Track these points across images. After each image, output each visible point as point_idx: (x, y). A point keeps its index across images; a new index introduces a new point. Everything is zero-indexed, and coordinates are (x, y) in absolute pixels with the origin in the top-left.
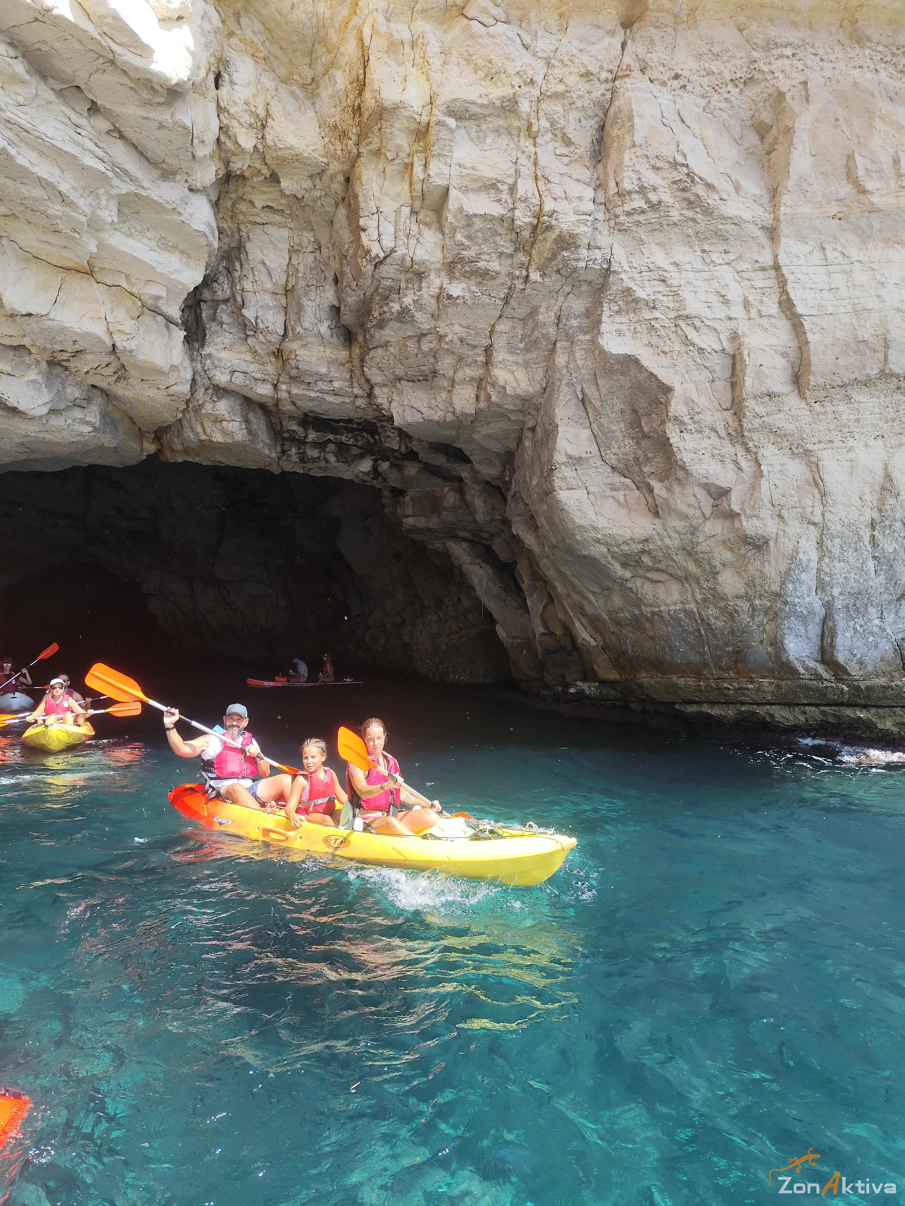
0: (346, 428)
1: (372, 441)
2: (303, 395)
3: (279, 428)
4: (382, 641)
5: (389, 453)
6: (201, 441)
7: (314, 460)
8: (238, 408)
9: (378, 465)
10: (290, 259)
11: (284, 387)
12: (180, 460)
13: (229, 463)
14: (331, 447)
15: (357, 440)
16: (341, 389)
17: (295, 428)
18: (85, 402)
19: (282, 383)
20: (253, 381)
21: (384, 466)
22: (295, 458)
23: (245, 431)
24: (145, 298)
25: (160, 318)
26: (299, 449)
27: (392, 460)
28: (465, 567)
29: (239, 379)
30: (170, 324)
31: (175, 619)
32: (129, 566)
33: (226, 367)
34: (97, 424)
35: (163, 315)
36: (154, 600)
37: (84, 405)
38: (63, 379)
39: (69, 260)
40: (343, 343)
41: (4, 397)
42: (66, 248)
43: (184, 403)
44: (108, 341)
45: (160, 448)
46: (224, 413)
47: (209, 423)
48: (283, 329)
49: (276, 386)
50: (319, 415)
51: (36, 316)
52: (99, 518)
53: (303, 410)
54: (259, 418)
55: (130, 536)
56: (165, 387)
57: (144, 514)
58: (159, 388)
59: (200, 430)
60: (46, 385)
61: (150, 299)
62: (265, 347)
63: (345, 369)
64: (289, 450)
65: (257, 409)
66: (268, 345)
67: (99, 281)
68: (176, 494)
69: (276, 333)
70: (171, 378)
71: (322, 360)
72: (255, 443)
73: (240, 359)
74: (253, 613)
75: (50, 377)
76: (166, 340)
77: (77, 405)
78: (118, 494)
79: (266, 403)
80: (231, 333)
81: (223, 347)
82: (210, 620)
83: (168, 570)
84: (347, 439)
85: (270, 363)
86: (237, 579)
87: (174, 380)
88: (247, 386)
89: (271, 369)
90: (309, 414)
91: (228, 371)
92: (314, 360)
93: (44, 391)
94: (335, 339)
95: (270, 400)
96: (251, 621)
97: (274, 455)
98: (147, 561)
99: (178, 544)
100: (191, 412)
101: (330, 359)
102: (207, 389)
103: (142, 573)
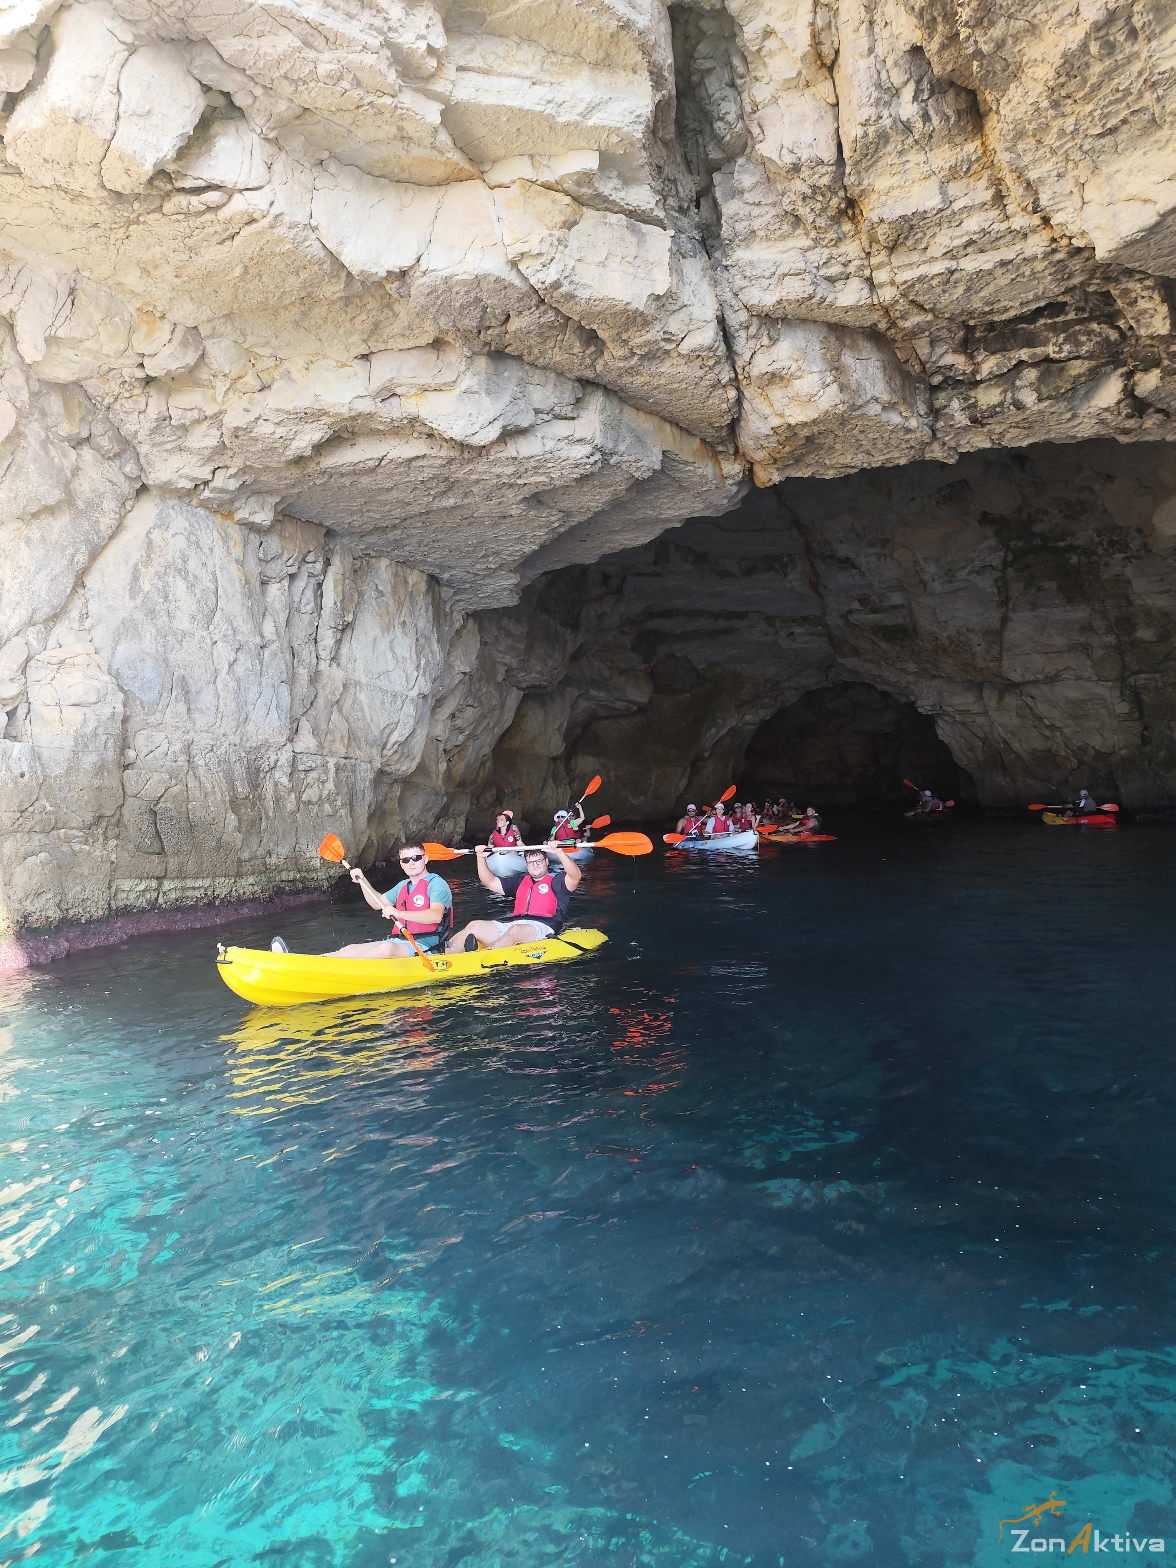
0: (1055, 329)
1: (1113, 335)
2: (921, 279)
3: (917, 368)
6: (774, 430)
7: (994, 412)
8: (816, 349)
9: (1134, 385)
11: (881, 276)
12: (777, 478)
13: (859, 464)
14: (1031, 375)
15: (1079, 344)
16: (984, 232)
17: (950, 359)
18: (570, 408)
19: (878, 268)
20: (825, 284)
21: (1150, 381)
22: (962, 419)
23: (835, 387)
24: (568, 185)
25: (613, 218)
26: (966, 399)
27: (1165, 363)
29: (795, 289)
30: (642, 225)
31: (971, 749)
32: (893, 679)
33: (767, 274)
34: (598, 441)
35: (622, 211)
36: (940, 723)
37: (570, 415)
38: (522, 379)
39: (430, 161)
40: (957, 122)
41: (434, 426)
42: (404, 138)
43: (727, 368)
44: (518, 282)
45: (748, 466)
46: (787, 364)
47: (776, 393)
48: (834, 149)
49: (869, 280)
50: (989, 317)
51: (403, 274)
52: (842, 616)
53: (947, 315)
54: (865, 355)
55: (880, 635)
56: (674, 345)
57: (897, 599)
58: (667, 352)
59: (767, 411)
60: (488, 393)
61: (578, 184)
62: (819, 206)
63: (983, 183)
64: (945, 407)
65: (861, 343)
66: (820, 198)
67: (493, 184)
68: (925, 560)
69: (821, 162)
70: (675, 325)
71: (929, 183)
72: (861, 406)
73: (789, 250)
74: (1077, 729)
75: (495, 378)
76: (634, 253)
77: (557, 417)
78: (852, 576)
79: (875, 324)
80: (759, 204)
81: (758, 239)
82: (1016, 745)
83: (940, 676)
84: (1057, 349)
85: (845, 237)
86: (1040, 677)
87: (684, 327)
88: (811, 297)
89: (852, 249)
90: (972, 323)
91: (774, 280)
92: (916, 189)
93: (486, 401)
94: (935, 120)
95: (875, 316)
96: (1077, 743)
97: (913, 423)
98: (912, 667)
99: (945, 635)
100: (744, 382)
101: (943, 173)
102: (747, 328)
103: (913, 687)
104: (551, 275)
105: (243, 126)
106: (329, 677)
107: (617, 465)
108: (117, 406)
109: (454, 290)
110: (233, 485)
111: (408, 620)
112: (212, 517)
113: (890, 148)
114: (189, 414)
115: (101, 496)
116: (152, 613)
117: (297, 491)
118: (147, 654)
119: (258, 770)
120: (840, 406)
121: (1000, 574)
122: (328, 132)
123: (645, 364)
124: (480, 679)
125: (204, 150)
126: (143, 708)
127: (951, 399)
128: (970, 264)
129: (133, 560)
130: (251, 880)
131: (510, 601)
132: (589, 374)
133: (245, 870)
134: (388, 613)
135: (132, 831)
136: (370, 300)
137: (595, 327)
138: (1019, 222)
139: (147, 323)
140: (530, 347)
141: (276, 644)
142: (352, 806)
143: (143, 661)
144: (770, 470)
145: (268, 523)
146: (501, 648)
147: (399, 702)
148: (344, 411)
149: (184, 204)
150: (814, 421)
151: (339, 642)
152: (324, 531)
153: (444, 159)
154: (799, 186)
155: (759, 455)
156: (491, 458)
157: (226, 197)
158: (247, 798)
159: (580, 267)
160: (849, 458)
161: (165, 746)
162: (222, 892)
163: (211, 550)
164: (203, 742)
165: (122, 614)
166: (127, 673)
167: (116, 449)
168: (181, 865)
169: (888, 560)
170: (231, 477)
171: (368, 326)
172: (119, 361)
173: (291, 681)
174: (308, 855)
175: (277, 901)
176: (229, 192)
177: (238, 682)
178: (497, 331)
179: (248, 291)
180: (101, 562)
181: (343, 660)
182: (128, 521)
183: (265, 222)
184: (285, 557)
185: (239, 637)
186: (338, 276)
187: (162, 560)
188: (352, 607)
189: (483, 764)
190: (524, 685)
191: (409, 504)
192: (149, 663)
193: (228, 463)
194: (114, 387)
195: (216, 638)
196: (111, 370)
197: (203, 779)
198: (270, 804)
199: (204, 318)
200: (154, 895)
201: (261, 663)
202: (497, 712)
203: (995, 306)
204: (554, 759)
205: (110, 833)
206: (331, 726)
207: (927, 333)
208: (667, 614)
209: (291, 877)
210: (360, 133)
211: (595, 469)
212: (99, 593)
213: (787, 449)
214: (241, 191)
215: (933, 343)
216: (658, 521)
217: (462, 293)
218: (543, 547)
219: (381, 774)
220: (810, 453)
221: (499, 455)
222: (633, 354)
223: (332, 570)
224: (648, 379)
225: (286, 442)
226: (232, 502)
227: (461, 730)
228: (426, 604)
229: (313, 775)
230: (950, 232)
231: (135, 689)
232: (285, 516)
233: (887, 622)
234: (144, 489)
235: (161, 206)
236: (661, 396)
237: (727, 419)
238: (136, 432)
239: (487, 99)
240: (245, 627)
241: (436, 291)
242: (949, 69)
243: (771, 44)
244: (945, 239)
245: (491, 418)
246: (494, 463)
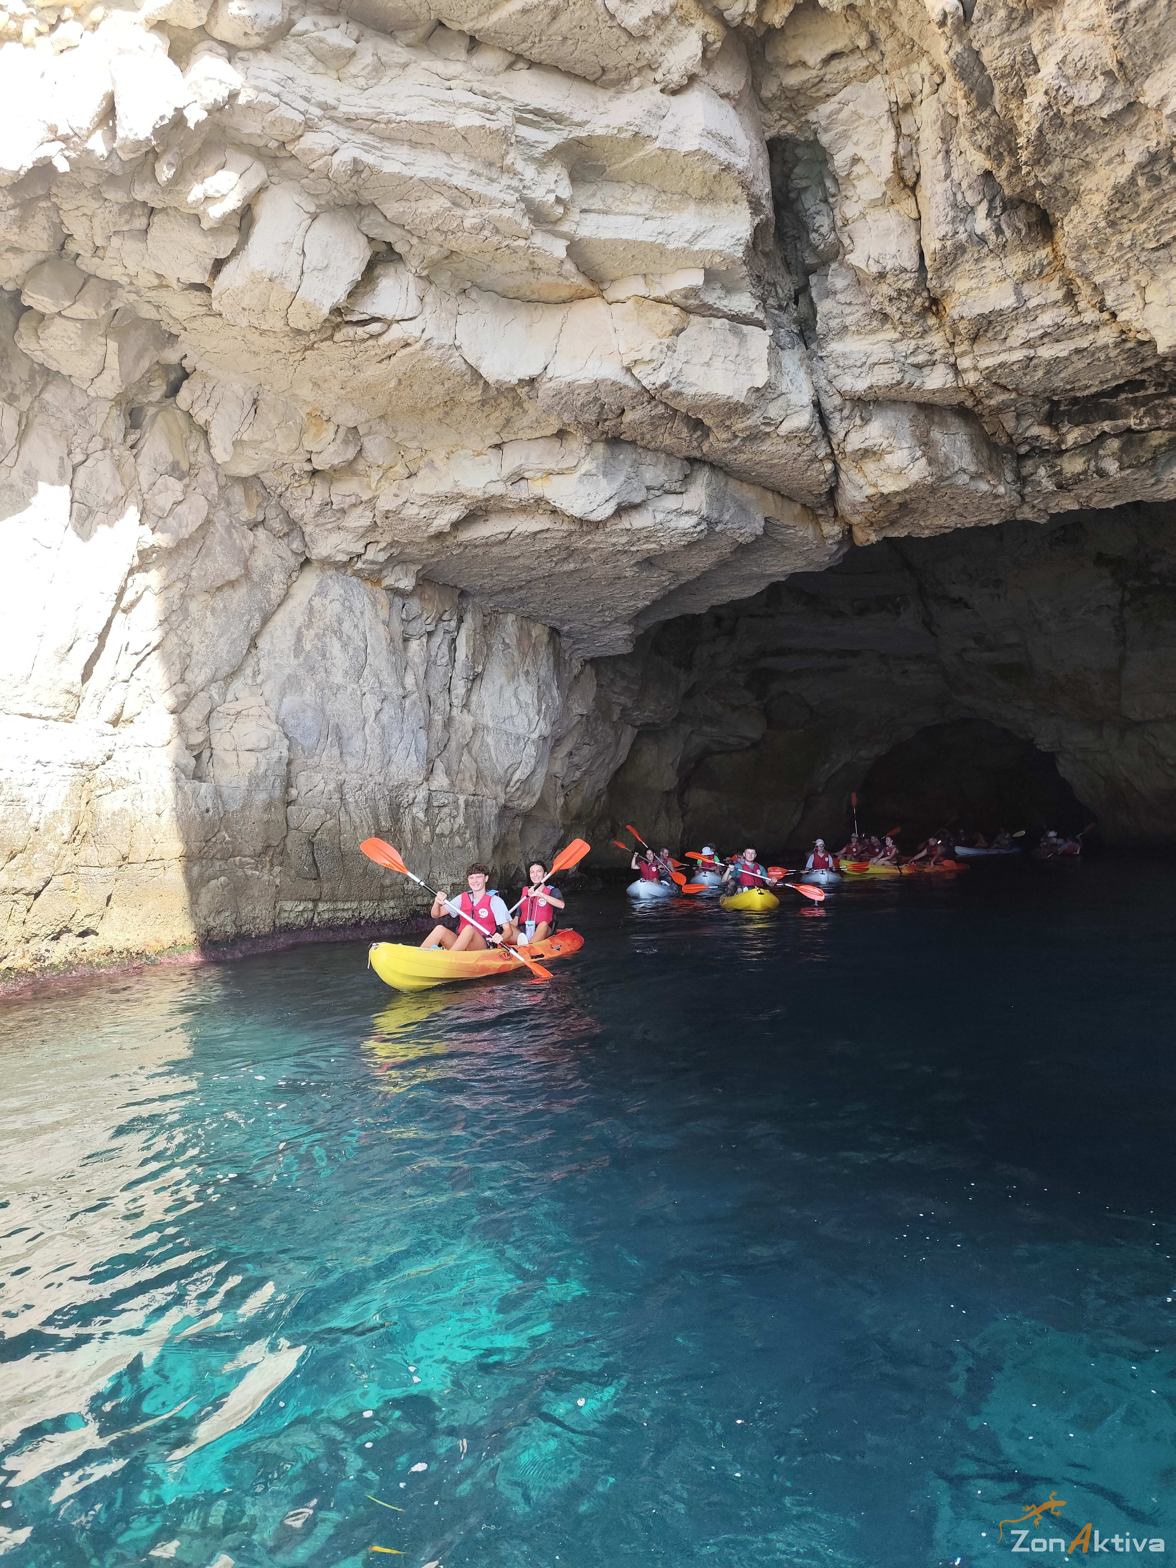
0: (1134, 401)
2: (1002, 365)
3: (1004, 439)
6: (871, 498)
7: (1077, 479)
8: (906, 427)
10: (898, 127)
11: (965, 363)
12: (874, 538)
13: (953, 524)
14: (1114, 445)
15: (1158, 416)
16: (1058, 326)
17: (1035, 431)
18: (678, 484)
19: (963, 355)
20: (912, 371)
22: (1049, 485)
23: (923, 461)
24: (677, 298)
25: (717, 323)
26: (1052, 467)
29: (884, 376)
30: (744, 326)
31: (1093, 787)
32: (1011, 716)
33: (858, 364)
34: (704, 512)
35: (725, 316)
36: (1061, 760)
37: (679, 490)
38: (635, 461)
39: (557, 285)
40: (1028, 234)
41: (557, 505)
42: (535, 269)
43: (823, 444)
44: (631, 384)
45: (847, 527)
46: (880, 441)
47: (870, 466)
48: (916, 258)
49: (954, 366)
50: (1072, 394)
51: (532, 381)
52: (956, 654)
53: (1030, 393)
54: (953, 430)
55: (996, 673)
56: (773, 428)
57: (1012, 638)
58: (768, 434)
59: (862, 481)
60: (605, 474)
61: (686, 297)
62: (904, 305)
63: (1055, 284)
64: (1032, 474)
65: (949, 419)
66: (906, 299)
67: (610, 300)
68: (1040, 600)
69: (905, 270)
70: (773, 411)
71: (1004, 284)
72: (948, 478)
73: (878, 342)
75: (611, 461)
76: (735, 352)
77: (668, 492)
78: (966, 615)
79: (962, 403)
80: (850, 304)
81: (850, 333)
82: (1138, 784)
83: (1058, 714)
84: (1138, 421)
85: (930, 329)
86: (1161, 716)
87: (782, 412)
88: (899, 383)
89: (937, 340)
90: (1055, 398)
91: (865, 369)
92: (993, 289)
93: (603, 482)
94: (1008, 233)
95: (962, 397)
97: (1001, 490)
98: (1029, 705)
99: (1062, 674)
100: (840, 456)
101: (1017, 277)
102: (841, 410)
103: (1031, 724)
104: (661, 378)
105: (401, 267)
106: (460, 722)
107: (722, 532)
108: (288, 494)
109: (576, 392)
110: (382, 557)
111: (531, 669)
112: (363, 584)
113: (967, 257)
114: (348, 499)
115: (272, 570)
116: (312, 669)
117: (436, 560)
118: (308, 705)
119: (399, 806)
120: (929, 478)
121: (1117, 614)
122: (471, 267)
123: (747, 444)
124: (596, 719)
125: (368, 289)
126: (304, 752)
127: (1037, 467)
128: (1047, 352)
129: (297, 624)
130: (392, 904)
131: (625, 649)
132: (697, 454)
133: (386, 894)
134: (513, 663)
135: (294, 860)
136: (503, 400)
137: (700, 417)
138: (1090, 316)
139: (315, 425)
140: (643, 434)
141: (416, 694)
142: (478, 838)
143: (304, 711)
144: (868, 531)
145: (410, 588)
146: (616, 690)
147: (522, 744)
148: (479, 494)
149: (351, 333)
151: (469, 691)
152: (458, 592)
153: (569, 283)
154: (885, 289)
155: (856, 519)
157: (386, 326)
158: (389, 831)
159: (687, 369)
160: (943, 519)
161: (322, 785)
162: (367, 913)
163: (362, 613)
164: (353, 782)
165: (288, 671)
166: (291, 722)
167: (286, 530)
168: (333, 889)
169: (1002, 600)
170: (381, 550)
171: (501, 421)
172: (291, 457)
173: (428, 727)
174: (440, 882)
175: (413, 923)
176: (389, 324)
177: (383, 729)
179: (400, 397)
180: (271, 626)
181: (473, 707)
182: (293, 591)
183: (417, 346)
184: (425, 615)
185: (384, 689)
186: (477, 384)
187: (321, 623)
188: (481, 659)
189: (598, 798)
190: (638, 723)
191: (534, 569)
192: (310, 713)
193: (378, 538)
194: (287, 480)
195: (365, 690)
196: (284, 464)
197: (353, 814)
198: (408, 837)
199: (363, 420)
200: (310, 915)
201: (403, 711)
202: (612, 749)
203: (1076, 385)
204: (668, 793)
205: (275, 861)
206: (462, 767)
207: (1013, 409)
208: (779, 652)
209: (425, 902)
210: (498, 267)
211: (702, 536)
212: (269, 652)
213: (882, 514)
214: (398, 321)
215: (1019, 417)
216: (763, 576)
217: (583, 394)
218: (655, 602)
219: (505, 808)
220: (905, 516)
221: (614, 527)
222: (736, 437)
223: (465, 627)
224: (750, 456)
225: (429, 521)
226: (381, 571)
227: (577, 767)
228: (548, 654)
229: (446, 810)
230: (1027, 326)
231: (297, 736)
232: (424, 580)
233: (1002, 661)
234: (307, 562)
235: (333, 335)
236: (762, 470)
237: (825, 488)
238: (303, 515)
239: (606, 235)
240: (389, 680)
241: (560, 393)
242: (1018, 190)
243: (858, 169)
244: (1020, 332)
245: (608, 496)
246: (610, 534)
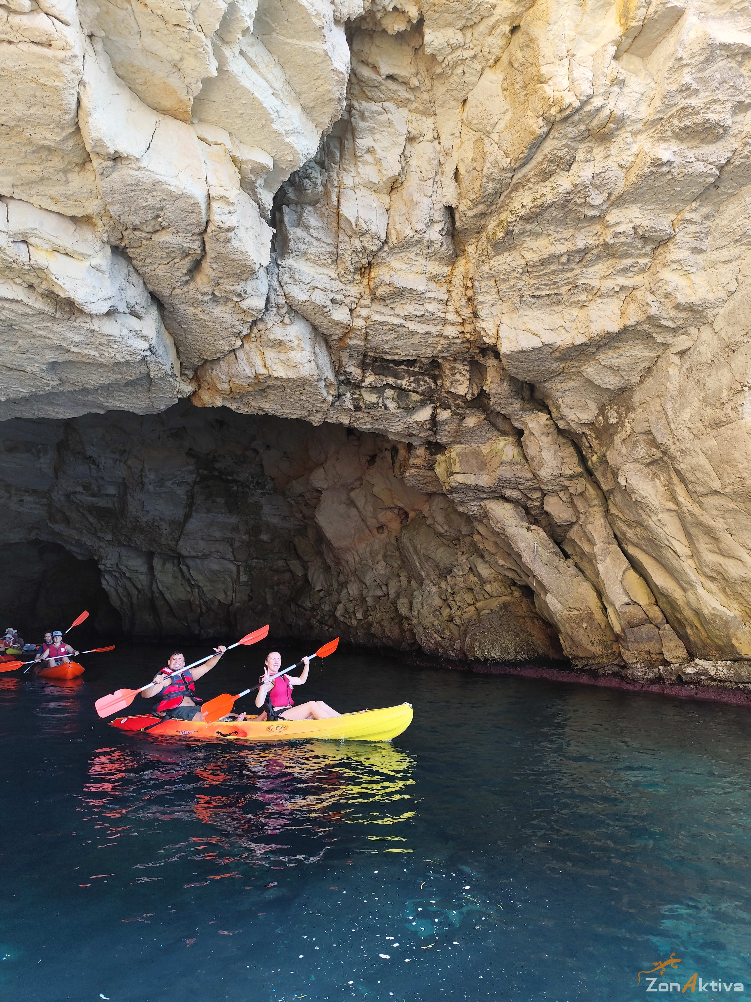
0: (408, 372)
1: (434, 387)
2: (382, 323)
3: (337, 368)
4: (360, 616)
5: (451, 401)
6: (257, 376)
7: (372, 406)
8: (307, 337)
9: (437, 414)
11: (362, 312)
13: (270, 411)
14: (389, 392)
15: (419, 385)
16: (433, 314)
17: (352, 369)
19: (363, 306)
20: (331, 302)
21: (444, 415)
22: (348, 404)
23: (313, 364)
24: (247, 167)
26: (354, 394)
27: (453, 408)
28: (510, 531)
29: (319, 298)
30: (262, 217)
31: (129, 595)
32: (89, 543)
33: (306, 283)
34: (153, 342)
35: (257, 201)
36: (107, 577)
37: (142, 315)
38: (127, 275)
39: (175, 92)
40: (452, 254)
41: (59, 282)
42: (176, 66)
43: (249, 326)
45: (197, 389)
46: (294, 339)
47: (270, 354)
49: (352, 311)
50: (383, 355)
52: (65, 495)
53: (369, 346)
54: (323, 350)
55: (94, 512)
56: (239, 300)
57: (112, 490)
58: (230, 302)
59: (258, 362)
60: (110, 276)
61: (252, 170)
62: (356, 259)
63: (444, 289)
64: (345, 394)
65: (322, 342)
66: (361, 256)
67: (199, 135)
68: (150, 470)
69: (378, 238)
70: (249, 286)
71: (420, 276)
72: (322, 380)
73: (323, 274)
74: (211, 588)
75: (113, 266)
76: (258, 232)
77: (130, 314)
78: (90, 469)
79: (330, 335)
80: (318, 239)
81: (304, 259)
82: (168, 596)
83: (130, 546)
84: (408, 384)
86: (200, 554)
87: (251, 291)
88: (323, 307)
89: (353, 290)
91: (307, 287)
92: (411, 276)
94: (444, 249)
95: (339, 331)
96: (209, 596)
97: (330, 398)
98: (109, 537)
99: (145, 520)
100: (253, 339)
101: (430, 275)
102: (280, 308)
103: (101, 550)
104: (230, 221)
109: (154, 193)
113: (416, 249)
120: (315, 377)
121: (190, 488)
127: (346, 392)
128: (412, 326)
132: (165, 292)
138: (451, 316)
140: (149, 256)
144: (217, 397)
150: (288, 379)
153: (183, 97)
154: (357, 244)
156: (75, 324)
160: (269, 405)
169: (121, 464)
178: (143, 235)
203: (392, 351)
207: (349, 351)
213: (250, 389)
215: (350, 357)
217: (157, 198)
220: (254, 395)
221: (83, 325)
222: (213, 293)
224: (199, 312)
230: (417, 306)
233: (100, 504)
236: (194, 326)
237: (214, 356)
239: (245, 82)
241: (137, 185)
242: (466, 227)
243: (368, 157)
244: (412, 308)
245: (110, 295)
246: (71, 329)
